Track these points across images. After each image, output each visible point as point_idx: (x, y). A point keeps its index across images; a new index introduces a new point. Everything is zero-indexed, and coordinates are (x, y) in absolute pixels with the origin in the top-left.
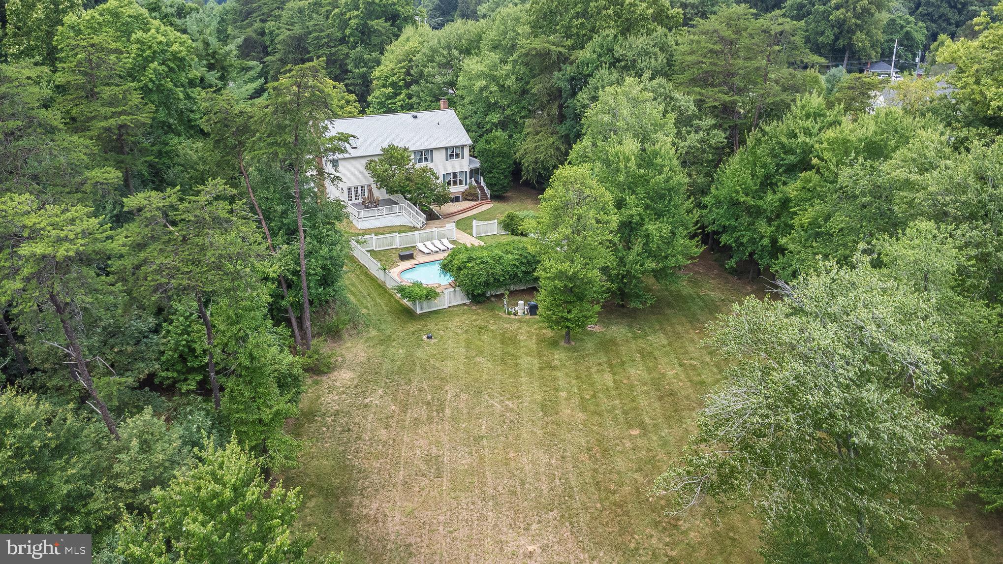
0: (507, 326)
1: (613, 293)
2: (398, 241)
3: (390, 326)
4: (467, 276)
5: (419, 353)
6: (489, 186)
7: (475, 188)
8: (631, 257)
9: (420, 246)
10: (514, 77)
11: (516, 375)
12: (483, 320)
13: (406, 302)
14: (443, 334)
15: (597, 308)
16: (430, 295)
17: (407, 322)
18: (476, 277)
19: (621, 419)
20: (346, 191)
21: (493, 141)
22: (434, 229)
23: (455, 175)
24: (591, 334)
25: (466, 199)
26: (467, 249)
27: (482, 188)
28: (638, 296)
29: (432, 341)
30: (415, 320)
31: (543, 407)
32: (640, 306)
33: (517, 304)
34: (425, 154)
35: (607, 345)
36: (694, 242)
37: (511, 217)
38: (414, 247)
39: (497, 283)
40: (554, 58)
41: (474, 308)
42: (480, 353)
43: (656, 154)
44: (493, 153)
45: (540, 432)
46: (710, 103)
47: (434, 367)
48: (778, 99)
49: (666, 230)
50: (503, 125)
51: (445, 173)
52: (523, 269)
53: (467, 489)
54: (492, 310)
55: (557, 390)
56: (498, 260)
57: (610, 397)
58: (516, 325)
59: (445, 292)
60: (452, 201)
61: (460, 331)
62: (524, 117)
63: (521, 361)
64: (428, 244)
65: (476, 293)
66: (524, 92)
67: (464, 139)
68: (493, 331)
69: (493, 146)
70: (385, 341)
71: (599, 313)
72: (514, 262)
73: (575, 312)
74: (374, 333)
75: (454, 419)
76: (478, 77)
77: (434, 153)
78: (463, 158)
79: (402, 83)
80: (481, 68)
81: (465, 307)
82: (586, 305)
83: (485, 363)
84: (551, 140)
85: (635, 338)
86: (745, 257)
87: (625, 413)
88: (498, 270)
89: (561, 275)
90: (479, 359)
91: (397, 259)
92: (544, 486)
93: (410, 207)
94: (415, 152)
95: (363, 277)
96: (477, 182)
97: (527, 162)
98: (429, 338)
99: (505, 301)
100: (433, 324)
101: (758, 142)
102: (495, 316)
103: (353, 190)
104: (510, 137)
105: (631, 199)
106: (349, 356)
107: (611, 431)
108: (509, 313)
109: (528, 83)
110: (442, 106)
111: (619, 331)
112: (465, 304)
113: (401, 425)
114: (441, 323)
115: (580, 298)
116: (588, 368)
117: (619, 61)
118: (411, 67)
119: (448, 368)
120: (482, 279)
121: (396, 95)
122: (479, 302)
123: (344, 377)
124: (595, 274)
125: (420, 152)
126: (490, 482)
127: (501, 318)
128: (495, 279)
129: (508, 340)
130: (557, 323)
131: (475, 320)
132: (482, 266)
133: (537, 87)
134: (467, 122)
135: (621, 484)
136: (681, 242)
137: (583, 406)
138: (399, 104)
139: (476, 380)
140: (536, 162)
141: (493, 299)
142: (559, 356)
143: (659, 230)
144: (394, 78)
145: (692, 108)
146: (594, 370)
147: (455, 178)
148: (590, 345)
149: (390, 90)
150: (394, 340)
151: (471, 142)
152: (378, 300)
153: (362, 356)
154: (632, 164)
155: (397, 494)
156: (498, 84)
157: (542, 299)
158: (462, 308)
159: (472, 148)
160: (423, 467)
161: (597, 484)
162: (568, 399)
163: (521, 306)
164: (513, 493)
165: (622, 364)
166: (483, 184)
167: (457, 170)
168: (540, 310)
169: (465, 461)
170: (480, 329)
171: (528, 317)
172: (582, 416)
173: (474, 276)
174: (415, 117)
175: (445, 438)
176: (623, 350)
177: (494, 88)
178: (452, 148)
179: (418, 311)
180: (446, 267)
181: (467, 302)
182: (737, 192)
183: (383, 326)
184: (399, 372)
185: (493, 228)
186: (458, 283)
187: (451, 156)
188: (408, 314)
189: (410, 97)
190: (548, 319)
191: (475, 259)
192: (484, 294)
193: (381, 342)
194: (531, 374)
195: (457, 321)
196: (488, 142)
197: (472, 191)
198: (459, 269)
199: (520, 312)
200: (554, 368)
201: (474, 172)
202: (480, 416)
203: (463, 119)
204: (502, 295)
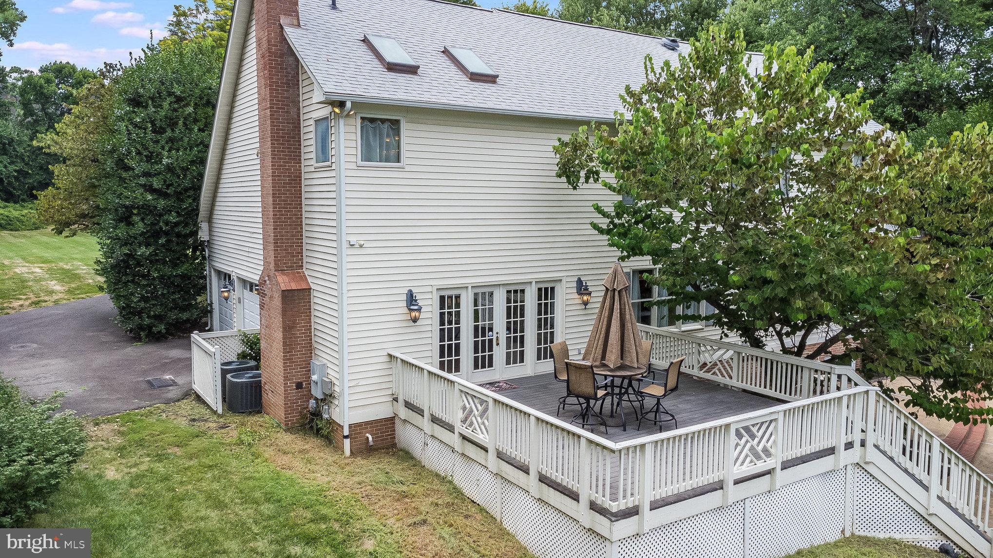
174: (673, 47)
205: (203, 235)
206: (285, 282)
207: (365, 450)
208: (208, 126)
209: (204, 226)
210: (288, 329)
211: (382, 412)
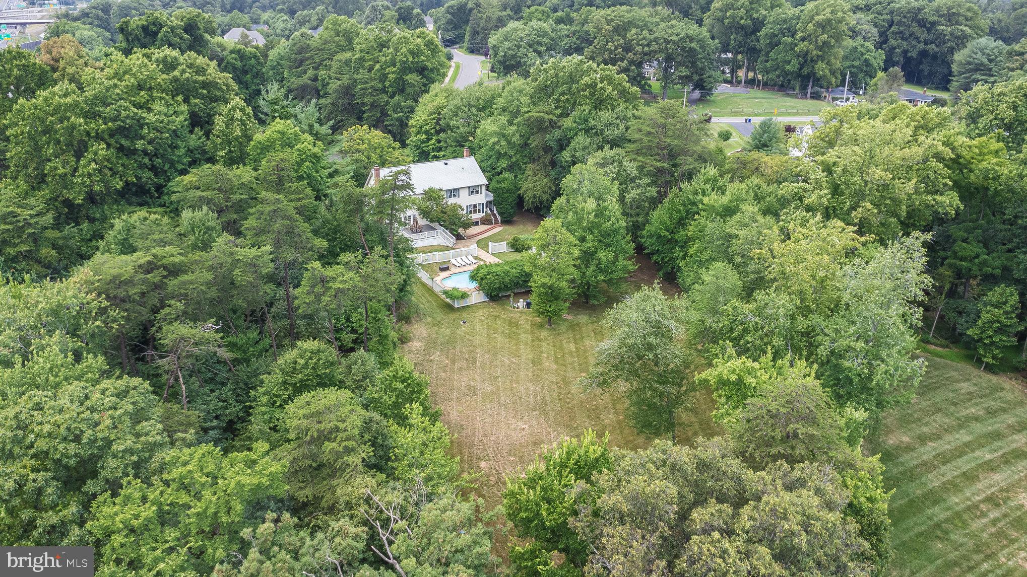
0: (513, 315)
1: (579, 295)
2: (438, 257)
3: (439, 315)
4: (487, 283)
5: (459, 331)
6: (500, 214)
7: (490, 215)
8: (589, 272)
9: (453, 261)
10: (517, 135)
11: (518, 344)
12: (497, 311)
13: (448, 300)
14: (473, 320)
15: (567, 304)
16: (464, 296)
17: (449, 313)
18: (493, 284)
19: (577, 368)
21: (503, 181)
22: (462, 248)
23: (475, 206)
24: (565, 320)
25: (483, 223)
26: (487, 266)
27: (494, 215)
28: (595, 296)
29: (466, 325)
30: (454, 311)
31: (533, 361)
32: (596, 303)
34: (454, 192)
35: (573, 327)
36: (630, 262)
37: (516, 240)
38: (449, 262)
39: (506, 288)
40: (547, 123)
41: (491, 304)
42: (496, 332)
43: (606, 209)
44: (503, 190)
45: (530, 375)
46: (649, 168)
47: (469, 340)
48: (691, 167)
49: (611, 256)
50: (510, 168)
51: (468, 205)
52: (522, 279)
53: (490, 401)
54: (503, 305)
55: (541, 352)
56: (507, 273)
57: (572, 356)
58: (518, 315)
59: (473, 293)
60: (473, 225)
61: (483, 318)
62: (526, 163)
63: (521, 336)
64: (459, 259)
65: (493, 294)
66: (526, 145)
67: (482, 180)
68: (504, 318)
69: (503, 185)
70: (438, 324)
71: (569, 308)
72: (517, 275)
73: (553, 307)
74: (430, 320)
75: (482, 367)
76: (492, 135)
77: (460, 191)
78: (481, 193)
79: (433, 131)
80: (494, 128)
81: (486, 304)
82: (561, 303)
83: (499, 337)
84: (545, 181)
85: (592, 323)
86: (669, 270)
87: (580, 365)
88: (507, 280)
89: (544, 285)
90: (495, 335)
91: (438, 270)
92: (532, 400)
93: (444, 232)
94: (447, 191)
96: (491, 210)
97: (528, 197)
98: (464, 322)
100: (466, 314)
101: (676, 196)
104: (516, 176)
105: (590, 237)
106: (417, 333)
107: (570, 374)
109: (528, 139)
110: (465, 154)
111: (583, 319)
112: (485, 302)
113: (452, 370)
114: (471, 313)
115: (557, 299)
116: (561, 341)
117: (592, 129)
118: (440, 119)
119: (477, 340)
120: (497, 286)
121: (428, 140)
122: (495, 300)
123: (416, 345)
124: (564, 284)
125: (451, 191)
126: (502, 398)
127: (508, 310)
128: (505, 285)
129: (513, 324)
130: (543, 313)
131: (492, 312)
132: (496, 277)
133: (535, 142)
134: (484, 165)
135: (573, 399)
136: (621, 262)
137: (556, 360)
138: (431, 147)
139: (493, 347)
140: (534, 197)
141: (503, 298)
142: (544, 334)
143: (606, 256)
144: (427, 127)
145: (635, 172)
146: (564, 342)
147: (475, 208)
148: (563, 327)
149: (424, 136)
150: (443, 324)
151: (486, 182)
152: (429, 299)
153: (425, 334)
154: (592, 216)
155: (454, 403)
156: (506, 140)
157: (533, 298)
158: (484, 304)
159: (487, 187)
160: (466, 391)
161: (560, 399)
162: (547, 357)
163: (521, 303)
164: (514, 403)
165: (582, 338)
166: (495, 212)
167: (477, 202)
168: (533, 305)
169: (489, 388)
170: (496, 318)
172: (555, 366)
173: (491, 284)
174: (446, 164)
175: (477, 377)
176: (584, 330)
177: (503, 143)
178: (473, 187)
179: (457, 306)
180: (473, 278)
181: (487, 300)
182: (660, 229)
183: (435, 316)
184: (448, 342)
185: (503, 247)
186: (481, 288)
187: (473, 192)
188: (450, 308)
189: (439, 141)
190: (537, 311)
191: (492, 273)
192: (497, 295)
193: (435, 325)
194: (526, 344)
195: (481, 312)
196: (499, 182)
197: (488, 218)
198: (482, 279)
199: (521, 307)
200: (540, 340)
201: (489, 204)
202: (496, 366)
203: (480, 163)
204: (509, 296)
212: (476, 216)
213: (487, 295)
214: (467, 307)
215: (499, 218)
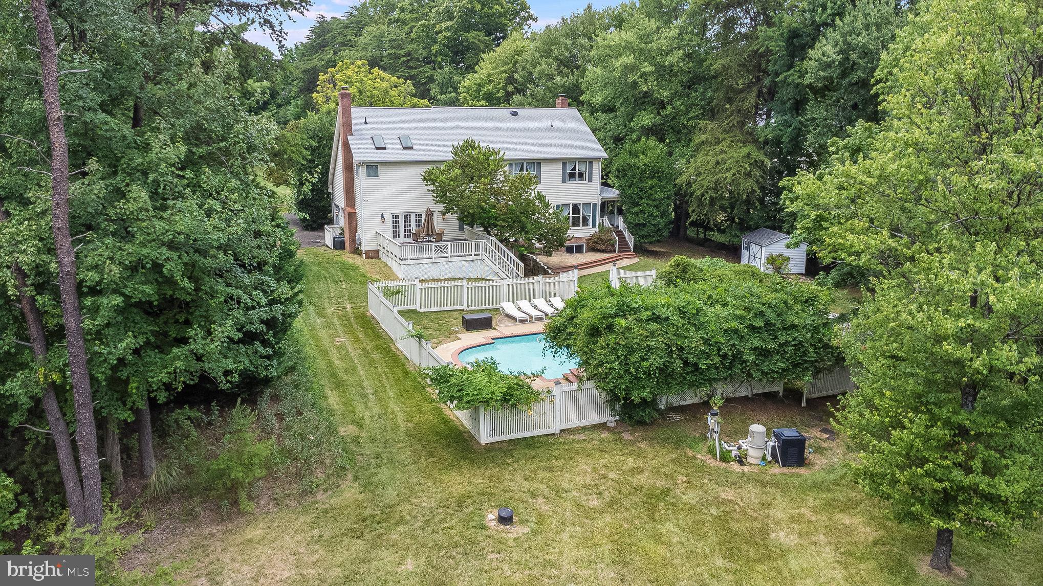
0: (728, 494)
2: (465, 295)
4: (613, 351)
6: (634, 228)
7: (609, 230)
9: (509, 308)
12: (656, 471)
13: (454, 410)
14: (546, 508)
16: (515, 395)
17: (450, 467)
18: (638, 354)
20: (389, 220)
21: (644, 152)
23: (576, 209)
25: (592, 249)
27: (620, 234)
29: (512, 531)
30: (472, 461)
33: (745, 434)
34: (528, 168)
38: (497, 310)
39: (691, 374)
41: (627, 436)
44: (643, 172)
51: (560, 203)
52: (756, 342)
54: (678, 443)
56: (694, 315)
58: (752, 495)
59: (556, 391)
60: (570, 250)
61: (594, 502)
64: (524, 305)
65: (636, 397)
67: (593, 148)
68: (690, 509)
69: (642, 160)
70: (374, 523)
72: (734, 324)
77: (543, 166)
78: (590, 180)
81: (605, 435)
88: (694, 340)
91: (459, 327)
93: (499, 249)
94: (511, 162)
95: (376, 356)
96: (611, 220)
97: (700, 189)
98: (505, 520)
99: (712, 421)
100: (518, 477)
102: (686, 463)
103: (401, 219)
108: (725, 457)
110: (559, 105)
112: (603, 426)
114: (542, 474)
120: (655, 361)
122: (641, 423)
125: (520, 163)
127: (703, 469)
128: (686, 363)
131: (635, 471)
132: (653, 326)
141: (674, 417)
147: (577, 214)
150: (401, 521)
151: (605, 155)
152: (394, 406)
158: (596, 435)
163: (757, 439)
166: (622, 227)
167: (580, 200)
170: (652, 500)
171: (777, 470)
173: (631, 350)
174: (515, 114)
177: (647, 69)
178: (573, 161)
179: (484, 438)
181: (610, 419)
183: (383, 475)
186: (589, 371)
187: (572, 176)
188: (457, 444)
191: (636, 311)
192: (654, 403)
197: (604, 238)
198: (594, 332)
199: (754, 456)
201: (606, 207)
204: (705, 407)
205: (330, 190)
206: (349, 210)
207: (368, 257)
208: (330, 149)
209: (330, 186)
210: (350, 224)
211: (375, 248)
212: (578, 233)
213: (613, 399)
214: (529, 443)
215: (630, 240)
